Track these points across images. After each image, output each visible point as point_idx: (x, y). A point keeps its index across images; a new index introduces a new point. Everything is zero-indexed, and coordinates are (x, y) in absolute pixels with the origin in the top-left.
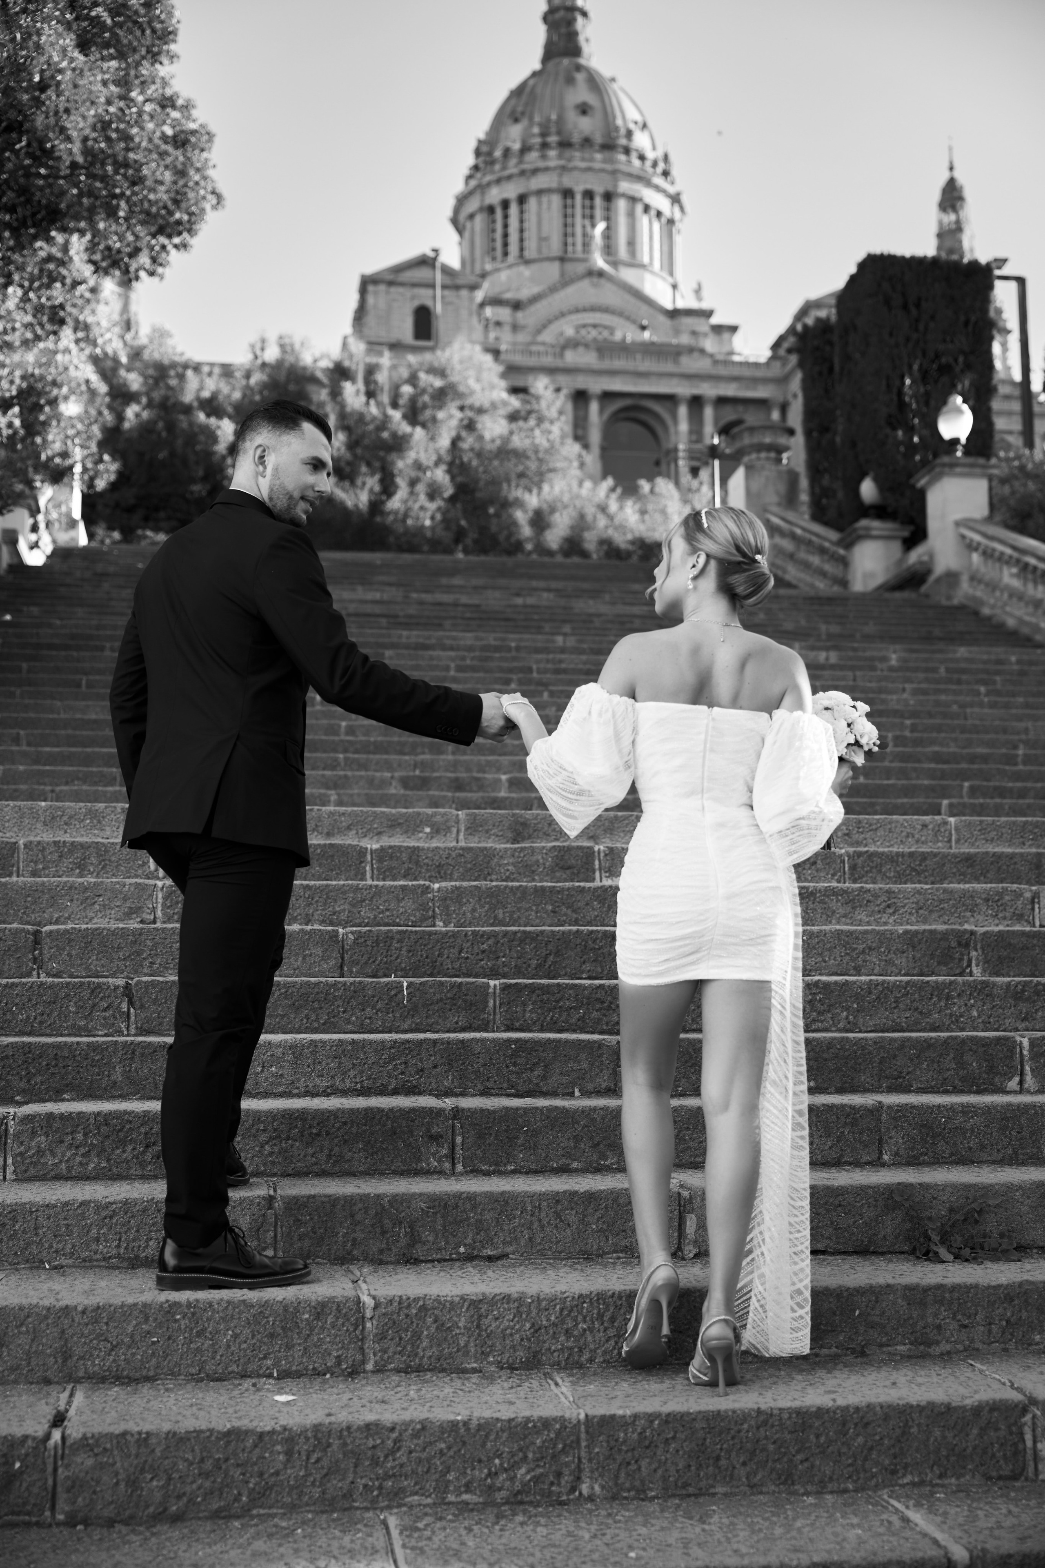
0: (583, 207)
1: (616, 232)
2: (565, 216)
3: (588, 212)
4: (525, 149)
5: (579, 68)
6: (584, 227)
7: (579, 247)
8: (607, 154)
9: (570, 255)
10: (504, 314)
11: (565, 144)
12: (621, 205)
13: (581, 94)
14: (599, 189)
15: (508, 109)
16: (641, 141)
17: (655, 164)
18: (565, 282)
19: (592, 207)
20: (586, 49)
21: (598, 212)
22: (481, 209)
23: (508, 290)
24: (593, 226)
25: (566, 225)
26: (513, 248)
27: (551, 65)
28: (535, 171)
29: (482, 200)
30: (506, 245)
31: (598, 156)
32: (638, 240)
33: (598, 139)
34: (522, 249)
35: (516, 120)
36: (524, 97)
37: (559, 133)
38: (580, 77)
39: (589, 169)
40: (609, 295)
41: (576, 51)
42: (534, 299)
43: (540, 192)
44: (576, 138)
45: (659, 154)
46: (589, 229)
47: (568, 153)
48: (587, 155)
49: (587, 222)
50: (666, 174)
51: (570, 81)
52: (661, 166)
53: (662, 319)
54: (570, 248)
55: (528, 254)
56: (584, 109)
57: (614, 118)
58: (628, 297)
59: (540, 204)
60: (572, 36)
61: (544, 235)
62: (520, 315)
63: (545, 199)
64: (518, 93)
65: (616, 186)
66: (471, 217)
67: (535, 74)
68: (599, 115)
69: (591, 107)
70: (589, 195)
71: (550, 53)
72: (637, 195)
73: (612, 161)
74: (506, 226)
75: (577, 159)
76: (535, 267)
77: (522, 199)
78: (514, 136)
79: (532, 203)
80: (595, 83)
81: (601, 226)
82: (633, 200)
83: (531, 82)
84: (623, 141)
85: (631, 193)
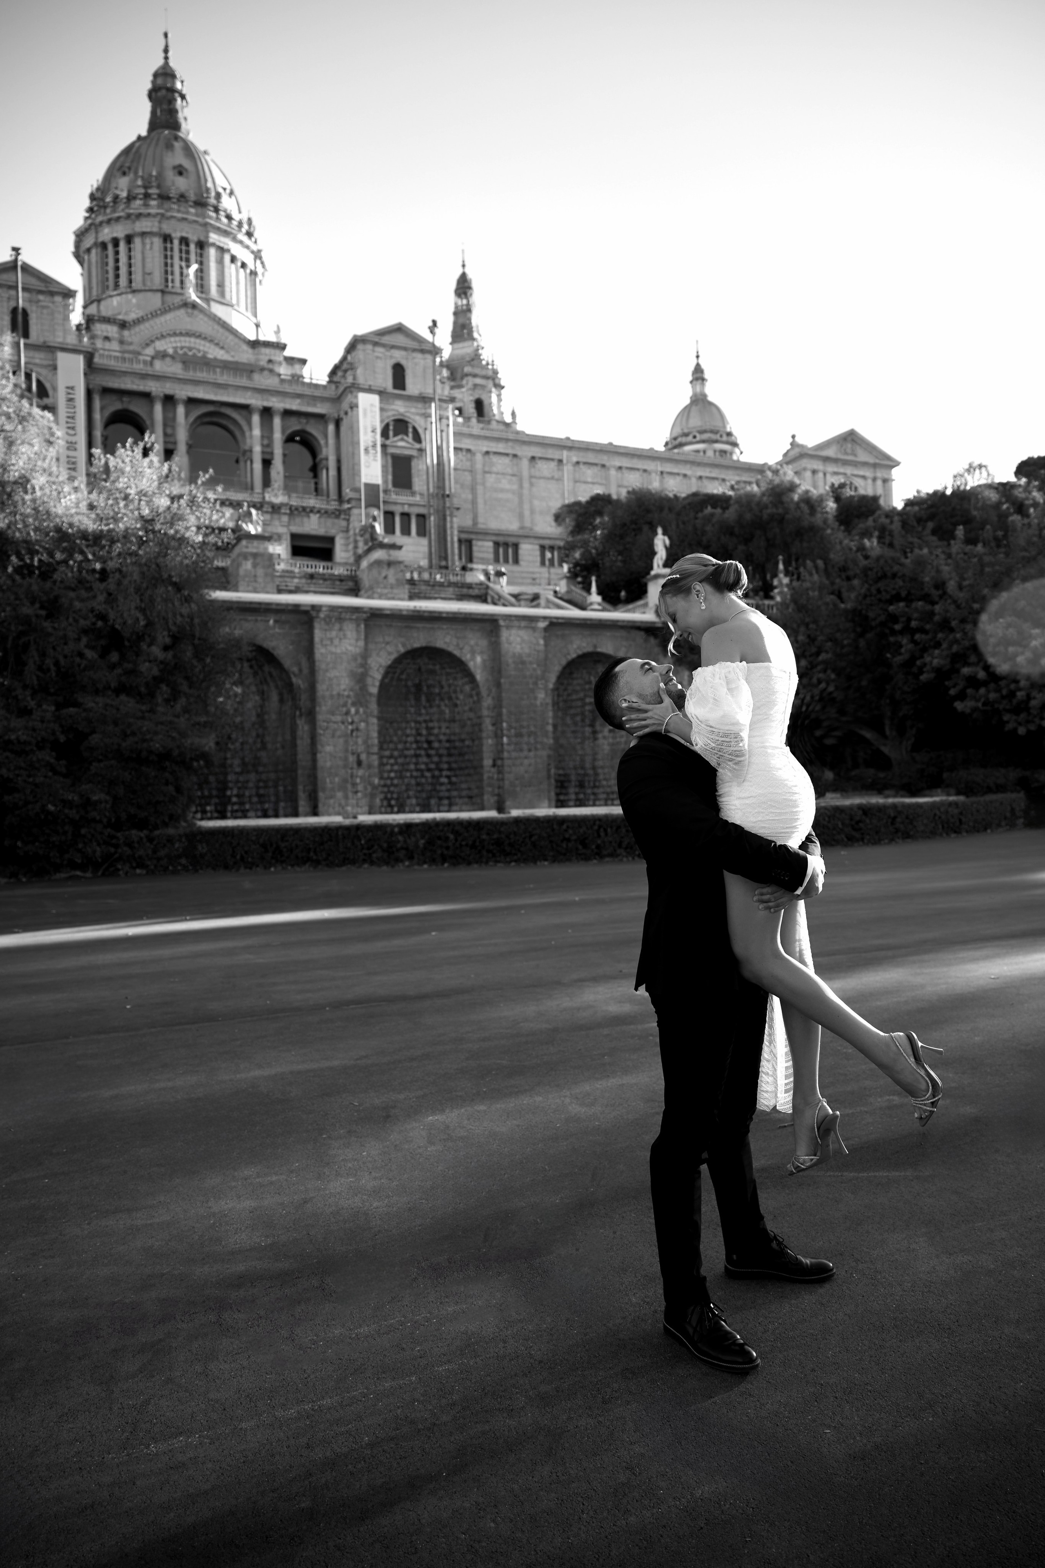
0: (181, 251)
1: (209, 275)
2: (166, 257)
3: (184, 255)
4: (130, 198)
5: (177, 138)
6: (181, 268)
7: (177, 283)
8: (200, 210)
9: (170, 289)
10: (112, 330)
11: (164, 197)
12: (212, 252)
13: (178, 158)
14: (193, 238)
15: (118, 164)
16: (227, 203)
17: (240, 224)
18: (165, 310)
19: (188, 252)
20: (184, 126)
21: (193, 257)
22: (95, 244)
23: (119, 314)
24: (188, 266)
25: (166, 264)
26: (123, 281)
27: (154, 134)
28: (139, 216)
29: (96, 238)
30: (117, 276)
31: (192, 210)
32: (227, 283)
33: (192, 197)
34: (130, 281)
35: (124, 174)
36: (131, 155)
37: (159, 187)
38: (177, 145)
39: (184, 219)
40: (201, 324)
41: (176, 126)
42: (138, 321)
43: (143, 234)
44: (173, 193)
45: (244, 217)
46: (185, 271)
47: (167, 205)
48: (182, 209)
49: (184, 264)
50: (249, 234)
51: (169, 147)
52: (245, 227)
53: (245, 347)
54: (170, 284)
55: (137, 284)
56: (180, 171)
57: (206, 181)
58: (216, 327)
59: (144, 244)
60: (173, 112)
61: (147, 271)
62: (126, 333)
63: (148, 241)
64: (127, 151)
65: (207, 237)
66: (88, 250)
67: (140, 138)
68: (193, 177)
69: (186, 170)
70: (184, 241)
71: (154, 125)
72: (226, 247)
73: (204, 216)
74: (117, 261)
75: (175, 212)
76: (141, 296)
77: (129, 239)
78: (122, 186)
79: (137, 241)
80: (189, 150)
81: (194, 267)
82: (222, 250)
83: (137, 145)
84: (213, 201)
85: (221, 245)
